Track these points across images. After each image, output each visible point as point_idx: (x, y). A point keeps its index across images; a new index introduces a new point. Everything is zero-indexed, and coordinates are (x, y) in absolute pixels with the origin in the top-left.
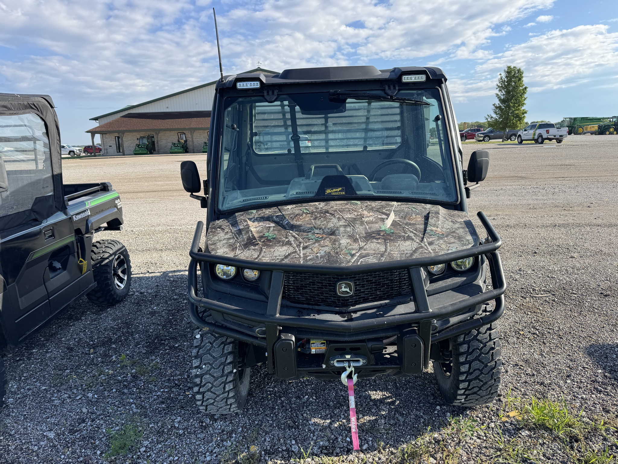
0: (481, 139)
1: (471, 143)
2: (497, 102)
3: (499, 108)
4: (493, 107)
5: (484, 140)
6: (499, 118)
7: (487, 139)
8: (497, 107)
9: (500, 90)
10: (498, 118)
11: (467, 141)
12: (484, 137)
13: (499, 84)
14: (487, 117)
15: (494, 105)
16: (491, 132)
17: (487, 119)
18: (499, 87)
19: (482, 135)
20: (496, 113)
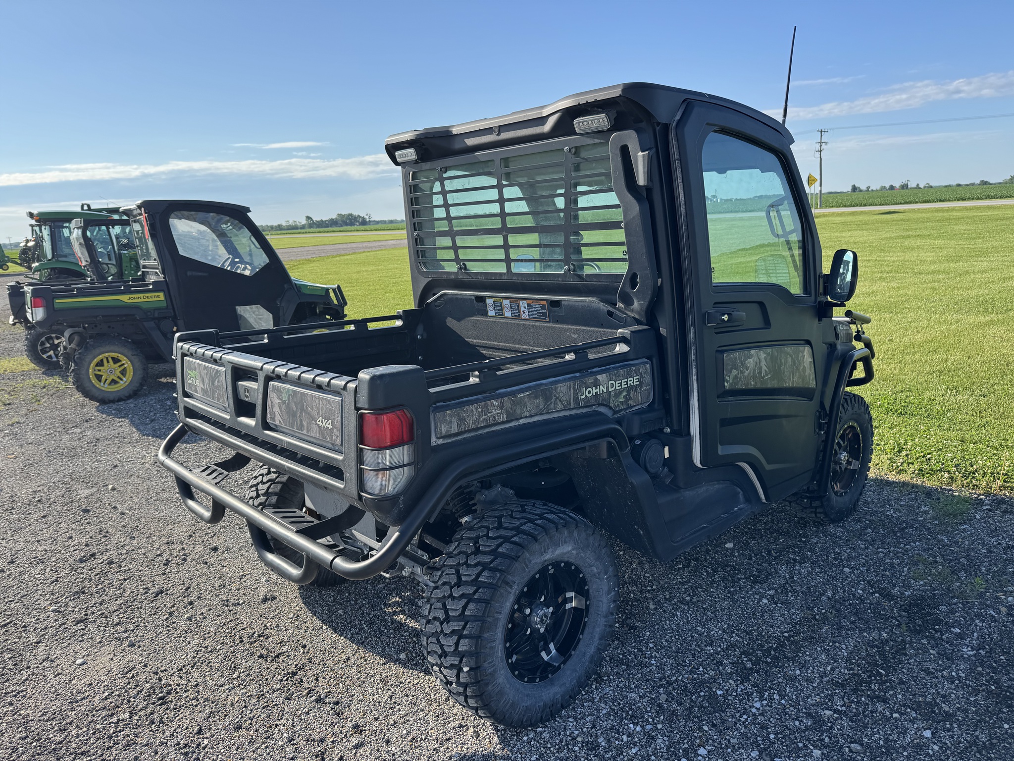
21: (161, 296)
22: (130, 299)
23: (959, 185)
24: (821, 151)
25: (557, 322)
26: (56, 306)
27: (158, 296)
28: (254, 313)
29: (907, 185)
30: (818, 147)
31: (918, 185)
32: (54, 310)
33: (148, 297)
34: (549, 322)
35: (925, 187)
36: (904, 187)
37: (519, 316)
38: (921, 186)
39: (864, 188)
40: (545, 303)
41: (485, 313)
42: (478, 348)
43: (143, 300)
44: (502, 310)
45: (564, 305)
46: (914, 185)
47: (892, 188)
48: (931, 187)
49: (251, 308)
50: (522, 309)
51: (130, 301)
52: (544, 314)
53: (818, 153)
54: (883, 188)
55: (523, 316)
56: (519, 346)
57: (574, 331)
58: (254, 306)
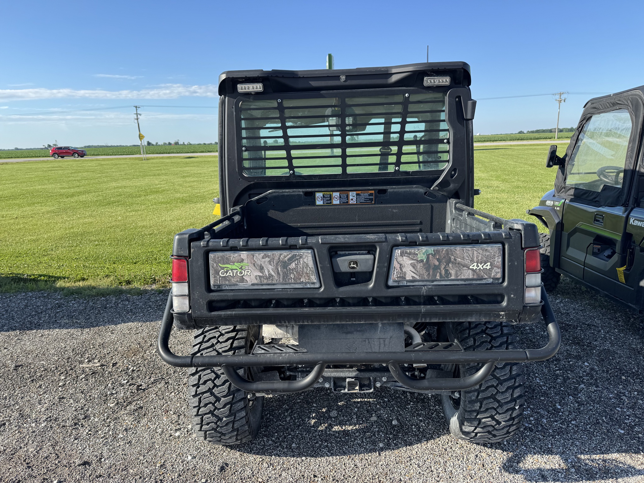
23: (205, 144)
24: (138, 119)
25: (382, 203)
29: (178, 143)
30: (135, 116)
31: (184, 143)
34: (375, 204)
35: (188, 144)
36: (177, 143)
37: (347, 202)
38: (186, 144)
39: (154, 144)
40: (373, 192)
41: (313, 203)
42: (301, 229)
44: (331, 200)
45: (390, 192)
46: (182, 143)
47: (170, 144)
48: (191, 144)
50: (351, 197)
52: (371, 200)
53: (136, 121)
54: (165, 144)
55: (351, 202)
56: (344, 223)
57: (394, 208)
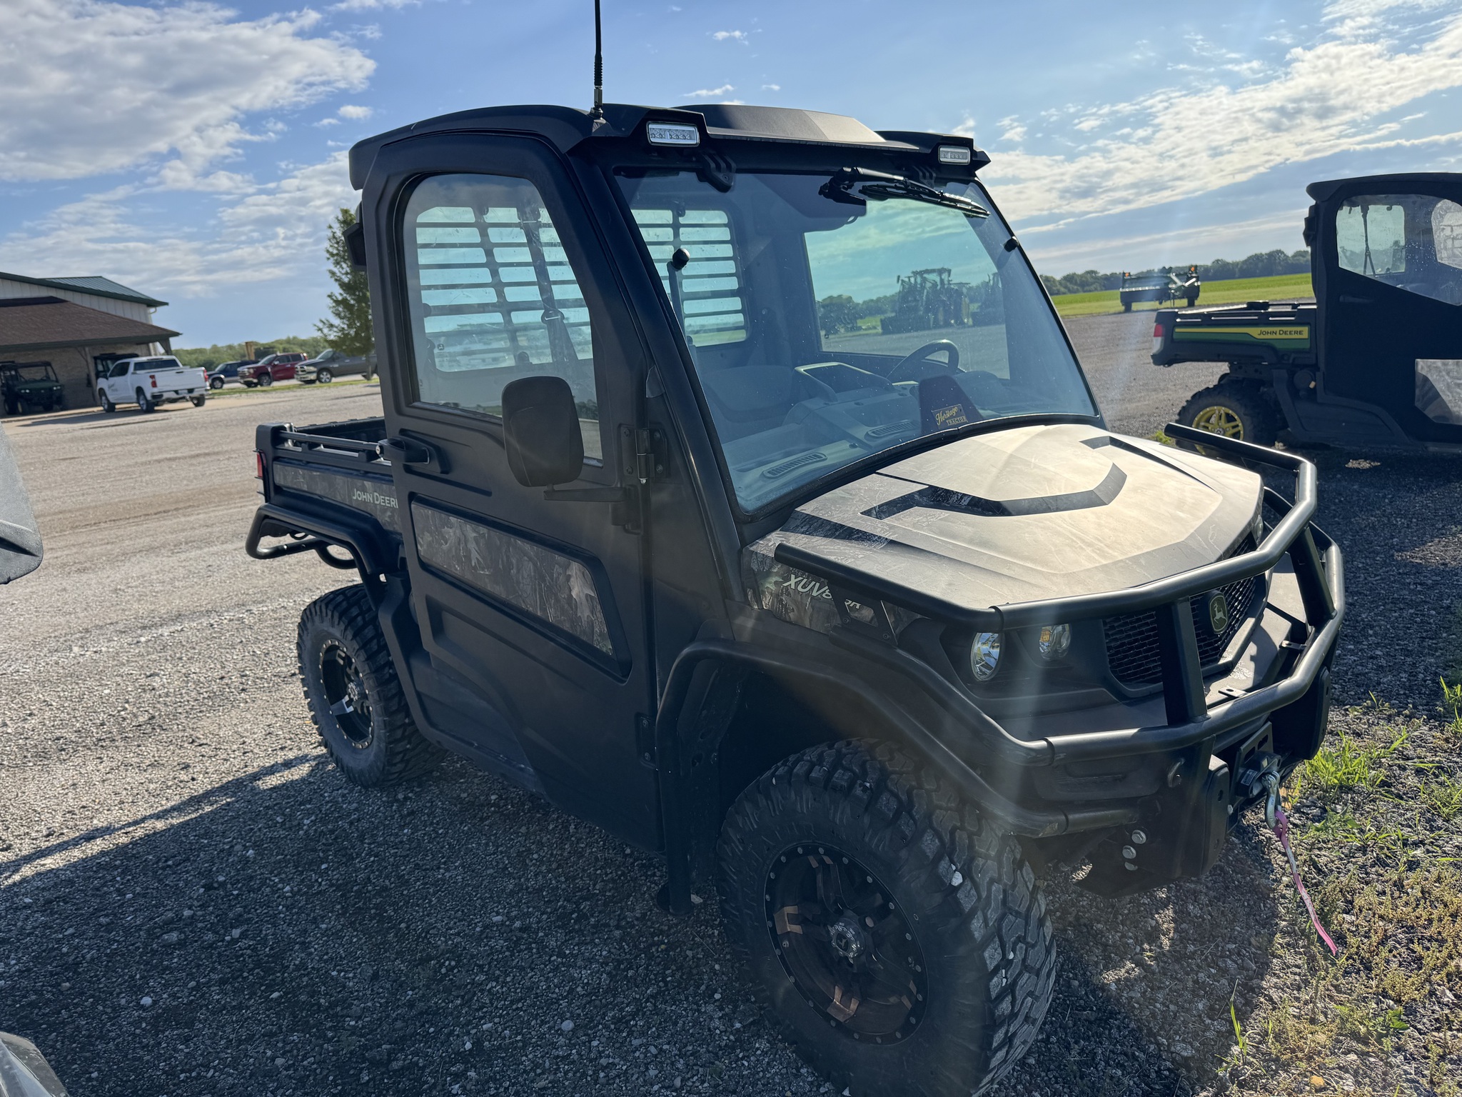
0: (313, 377)
1: (289, 388)
2: (338, 292)
3: (344, 302)
4: (330, 302)
5: (319, 379)
6: (350, 326)
7: (325, 376)
8: (337, 302)
9: (337, 263)
10: (345, 327)
11: (276, 384)
12: (319, 372)
13: (331, 250)
14: (321, 325)
15: (329, 296)
16: (332, 359)
17: (320, 330)
18: (332, 255)
19: (312, 369)
20: (338, 315)
21: (1305, 332)
22: (1262, 333)
26: (1175, 336)
27: (1300, 333)
28: (1448, 374)
32: (1173, 340)
33: (1285, 333)
43: (1278, 336)
49: (1444, 364)
51: (1262, 337)
58: (1451, 361)
